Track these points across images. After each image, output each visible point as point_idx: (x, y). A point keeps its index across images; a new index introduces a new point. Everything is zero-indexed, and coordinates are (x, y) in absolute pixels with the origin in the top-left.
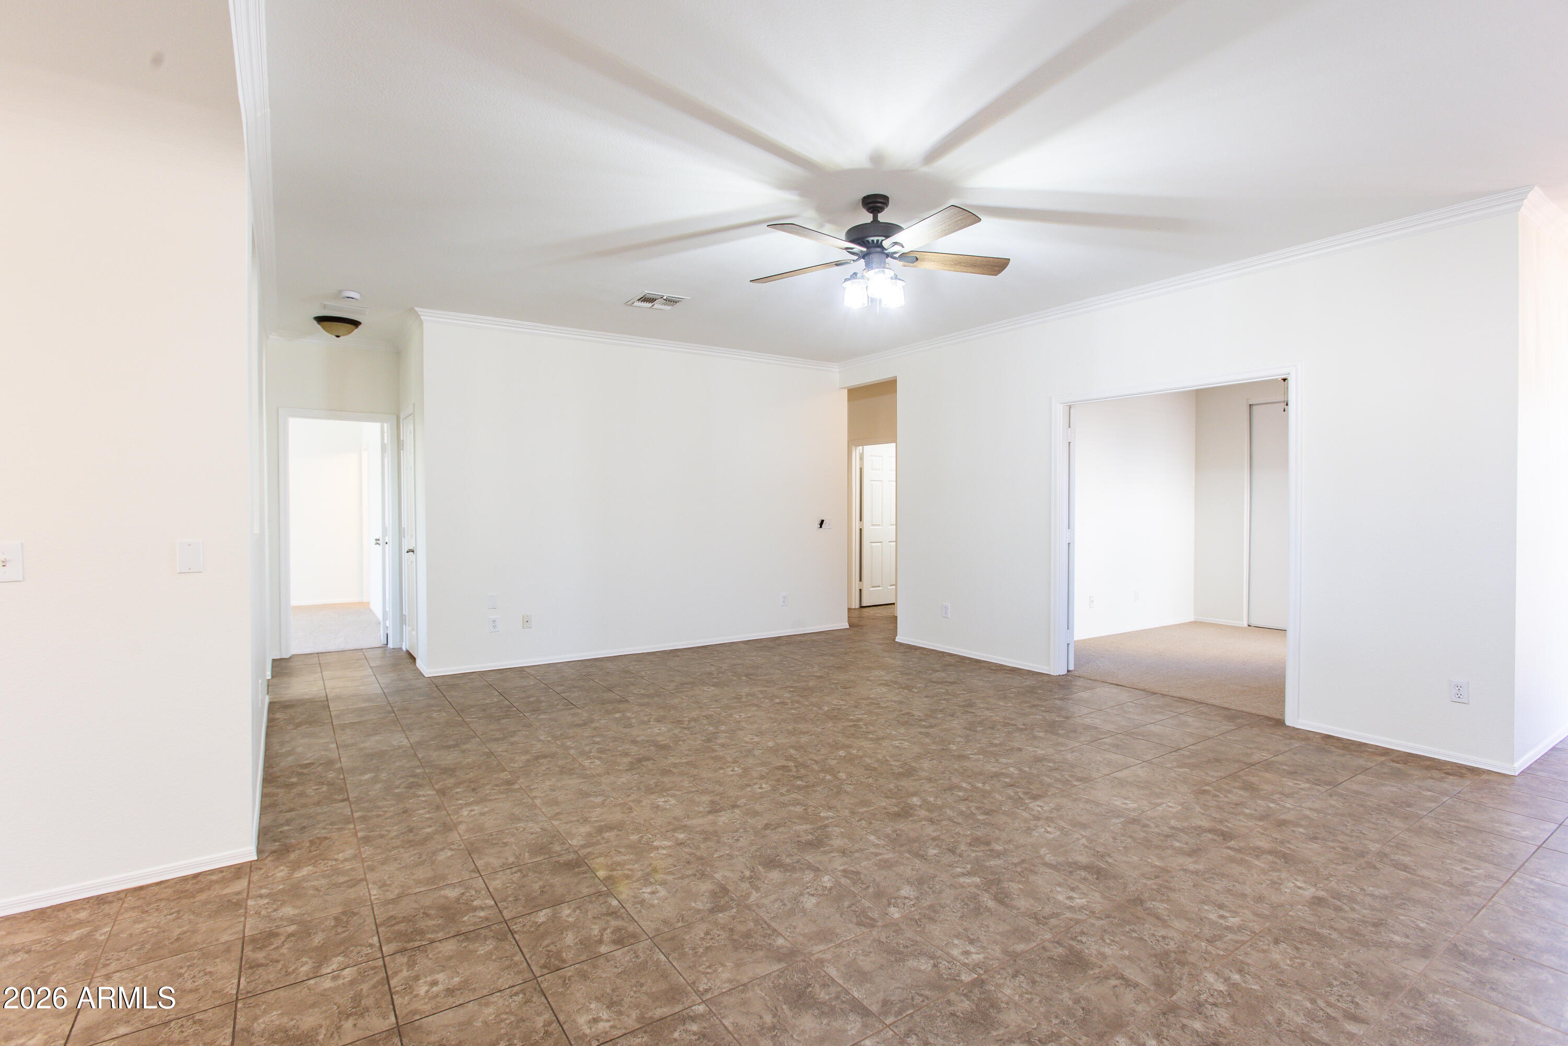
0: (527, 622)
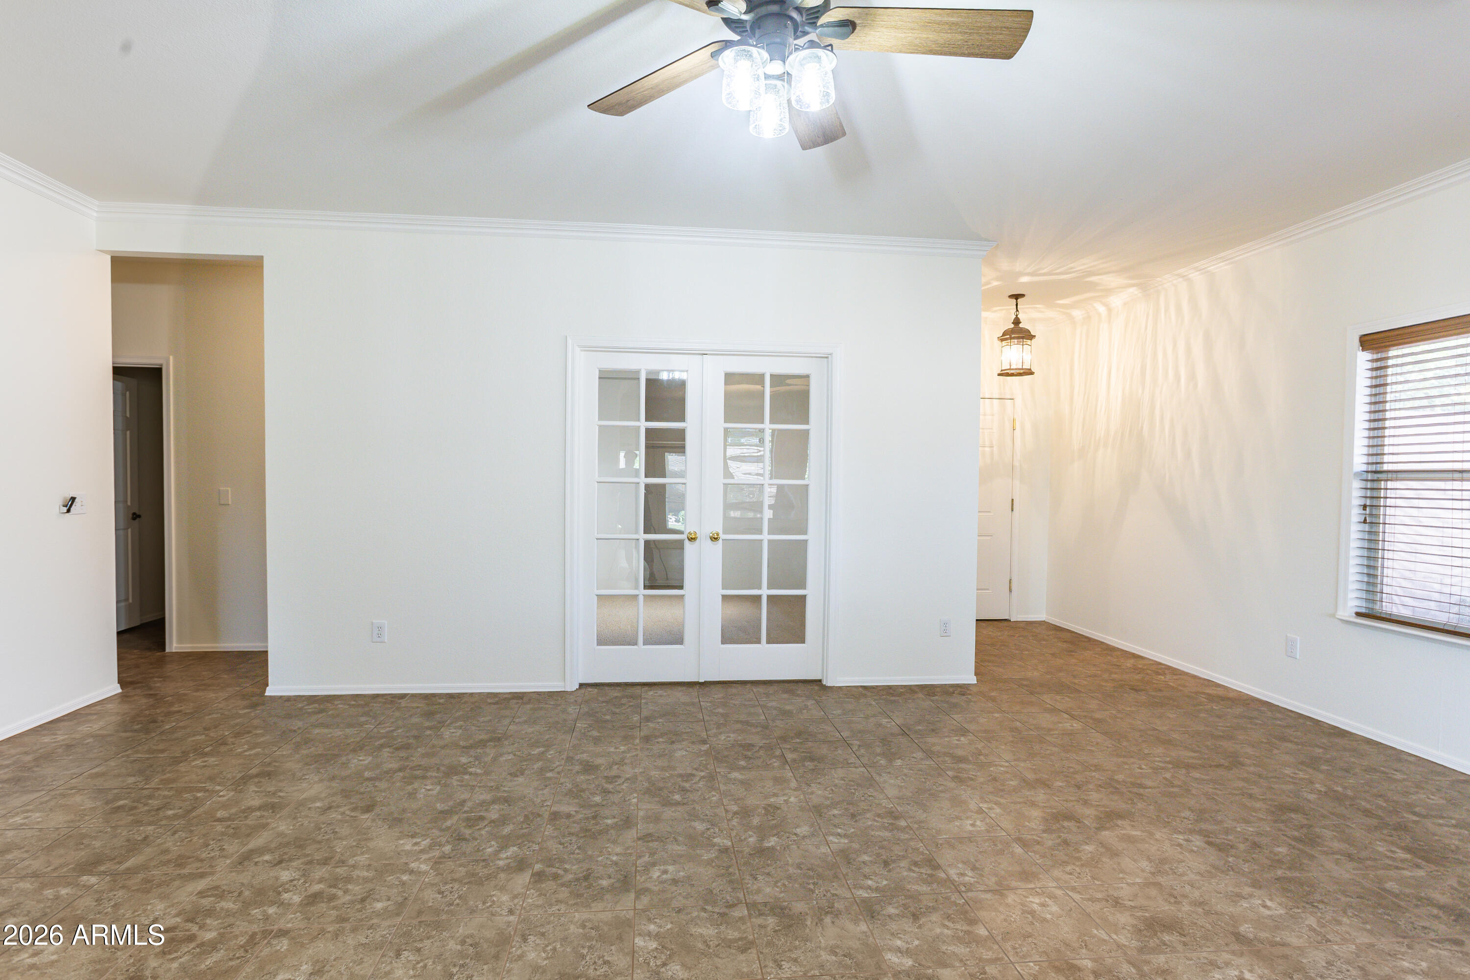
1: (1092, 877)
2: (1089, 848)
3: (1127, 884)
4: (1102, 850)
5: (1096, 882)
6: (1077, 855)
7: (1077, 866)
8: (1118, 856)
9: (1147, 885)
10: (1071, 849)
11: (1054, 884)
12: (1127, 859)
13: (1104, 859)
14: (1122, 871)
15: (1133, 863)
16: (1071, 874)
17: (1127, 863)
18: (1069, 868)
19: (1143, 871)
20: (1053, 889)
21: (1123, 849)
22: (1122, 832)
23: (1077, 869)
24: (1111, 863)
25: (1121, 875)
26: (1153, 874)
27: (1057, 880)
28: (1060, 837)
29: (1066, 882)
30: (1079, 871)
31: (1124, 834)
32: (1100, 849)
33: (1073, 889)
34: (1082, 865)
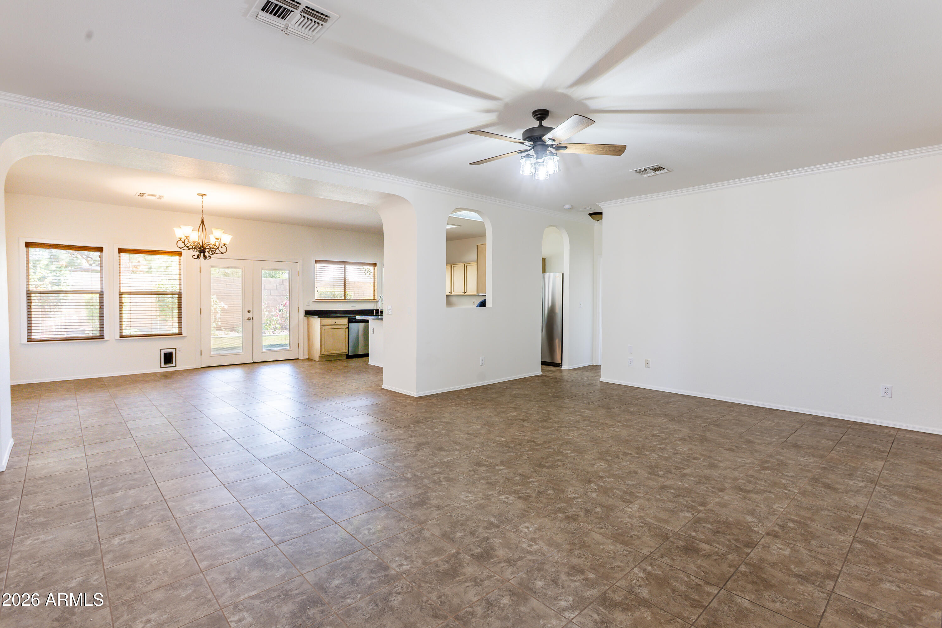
0: (647, 364)
1: (452, 516)
2: (459, 534)
3: (435, 519)
4: (452, 536)
5: (449, 514)
6: (463, 527)
7: (461, 520)
8: (442, 535)
9: (425, 522)
10: (468, 530)
11: (467, 507)
12: (437, 534)
13: (449, 529)
14: (438, 525)
15: (433, 533)
16: (462, 514)
17: (437, 532)
18: (464, 517)
19: (428, 529)
20: (466, 504)
21: (440, 541)
22: (443, 557)
23: (460, 518)
24: (445, 528)
25: (438, 522)
26: (423, 529)
27: (467, 509)
28: (478, 537)
29: (462, 509)
30: (459, 517)
31: (442, 555)
32: (453, 536)
33: (458, 507)
34: (458, 521)
